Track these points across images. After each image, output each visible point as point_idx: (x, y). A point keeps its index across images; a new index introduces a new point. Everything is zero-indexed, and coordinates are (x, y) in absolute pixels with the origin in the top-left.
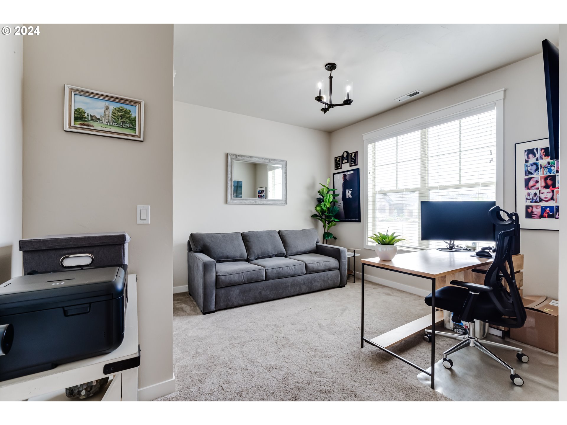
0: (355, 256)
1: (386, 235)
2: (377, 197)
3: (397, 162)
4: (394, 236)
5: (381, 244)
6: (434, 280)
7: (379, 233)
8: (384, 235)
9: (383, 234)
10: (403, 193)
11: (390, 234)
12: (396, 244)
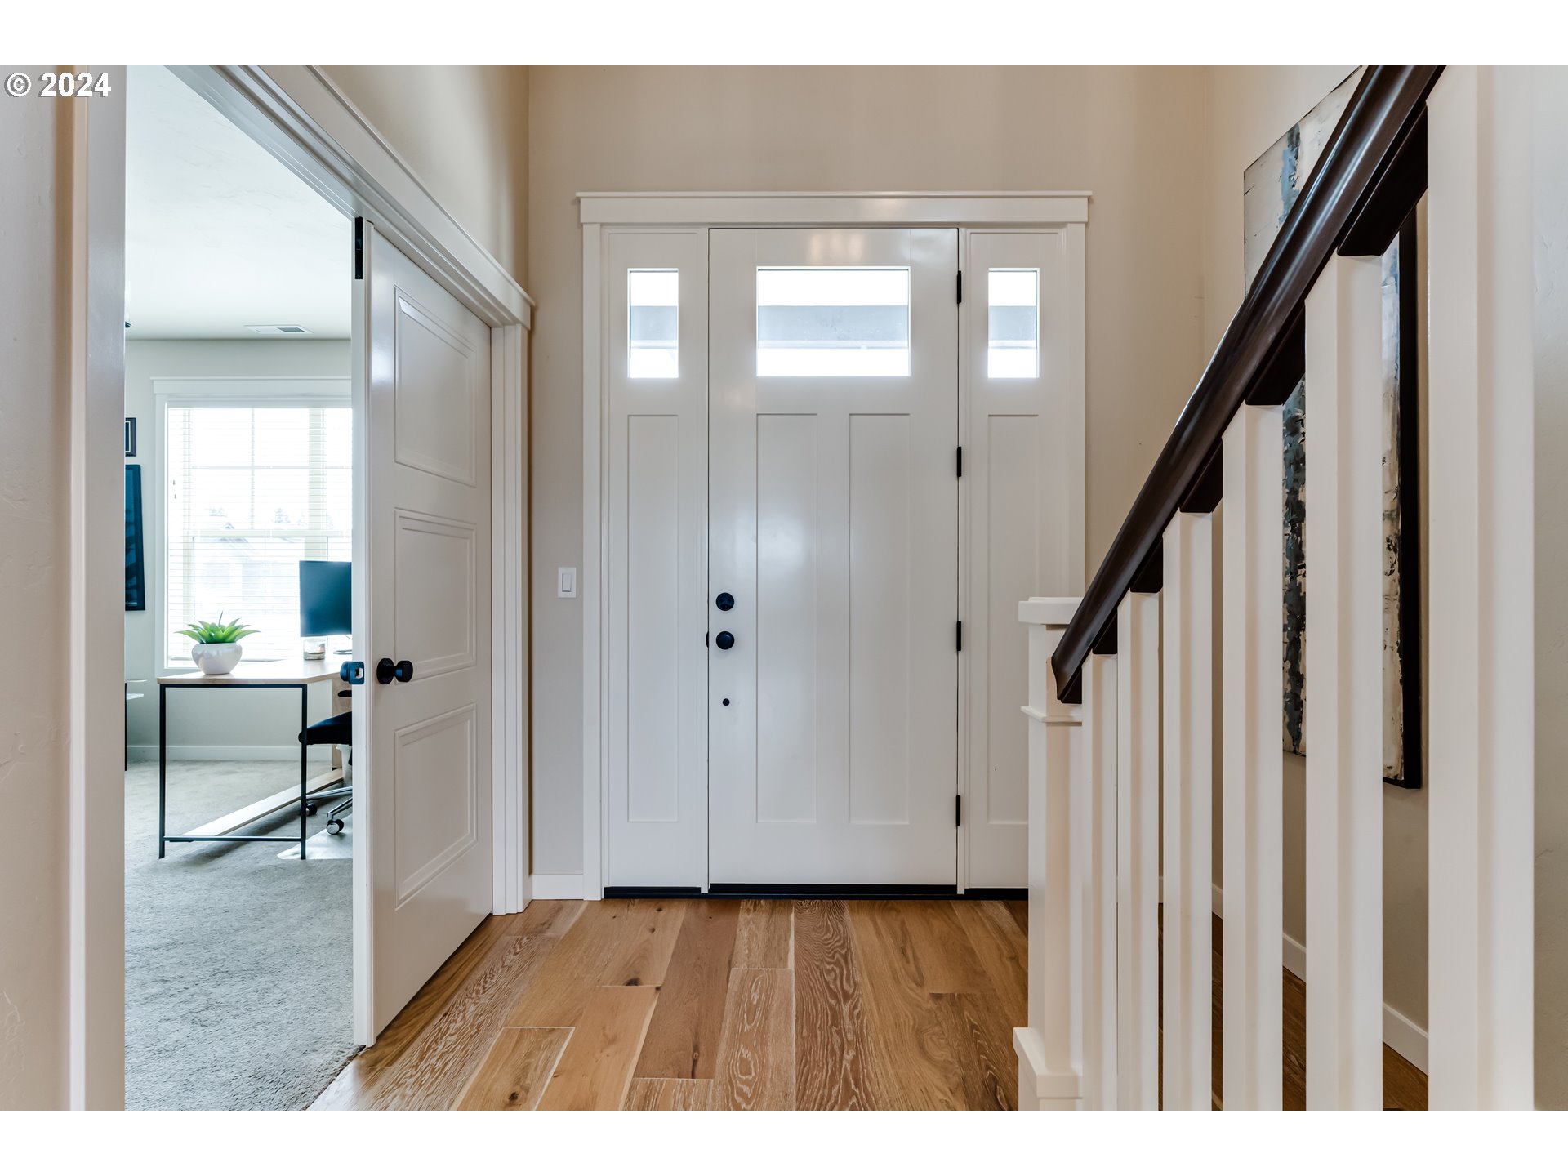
0: (128, 698)
1: (217, 624)
2: (197, 546)
3: (253, 467)
4: (236, 625)
5: (207, 643)
6: (304, 687)
7: (201, 622)
8: (213, 624)
9: (210, 623)
10: (268, 540)
11: (226, 623)
12: (239, 643)
